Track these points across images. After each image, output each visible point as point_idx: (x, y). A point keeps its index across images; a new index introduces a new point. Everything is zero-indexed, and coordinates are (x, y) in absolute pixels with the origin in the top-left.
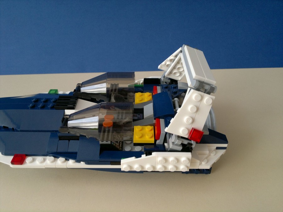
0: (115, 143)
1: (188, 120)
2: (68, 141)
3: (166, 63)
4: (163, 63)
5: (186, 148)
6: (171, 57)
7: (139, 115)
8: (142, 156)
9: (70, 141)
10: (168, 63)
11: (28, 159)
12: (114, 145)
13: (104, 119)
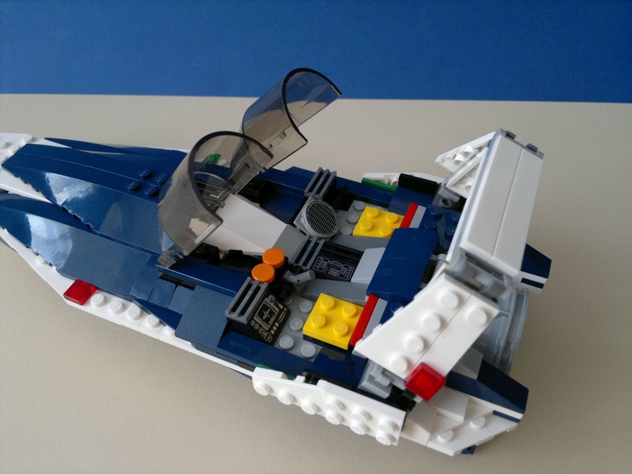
0: (260, 323)
1: (412, 343)
2: (174, 285)
3: (455, 156)
4: (450, 154)
5: (399, 398)
6: (469, 147)
7: (347, 267)
8: (299, 377)
9: (179, 287)
10: (460, 157)
11: (97, 298)
12: (257, 327)
13: (261, 257)
